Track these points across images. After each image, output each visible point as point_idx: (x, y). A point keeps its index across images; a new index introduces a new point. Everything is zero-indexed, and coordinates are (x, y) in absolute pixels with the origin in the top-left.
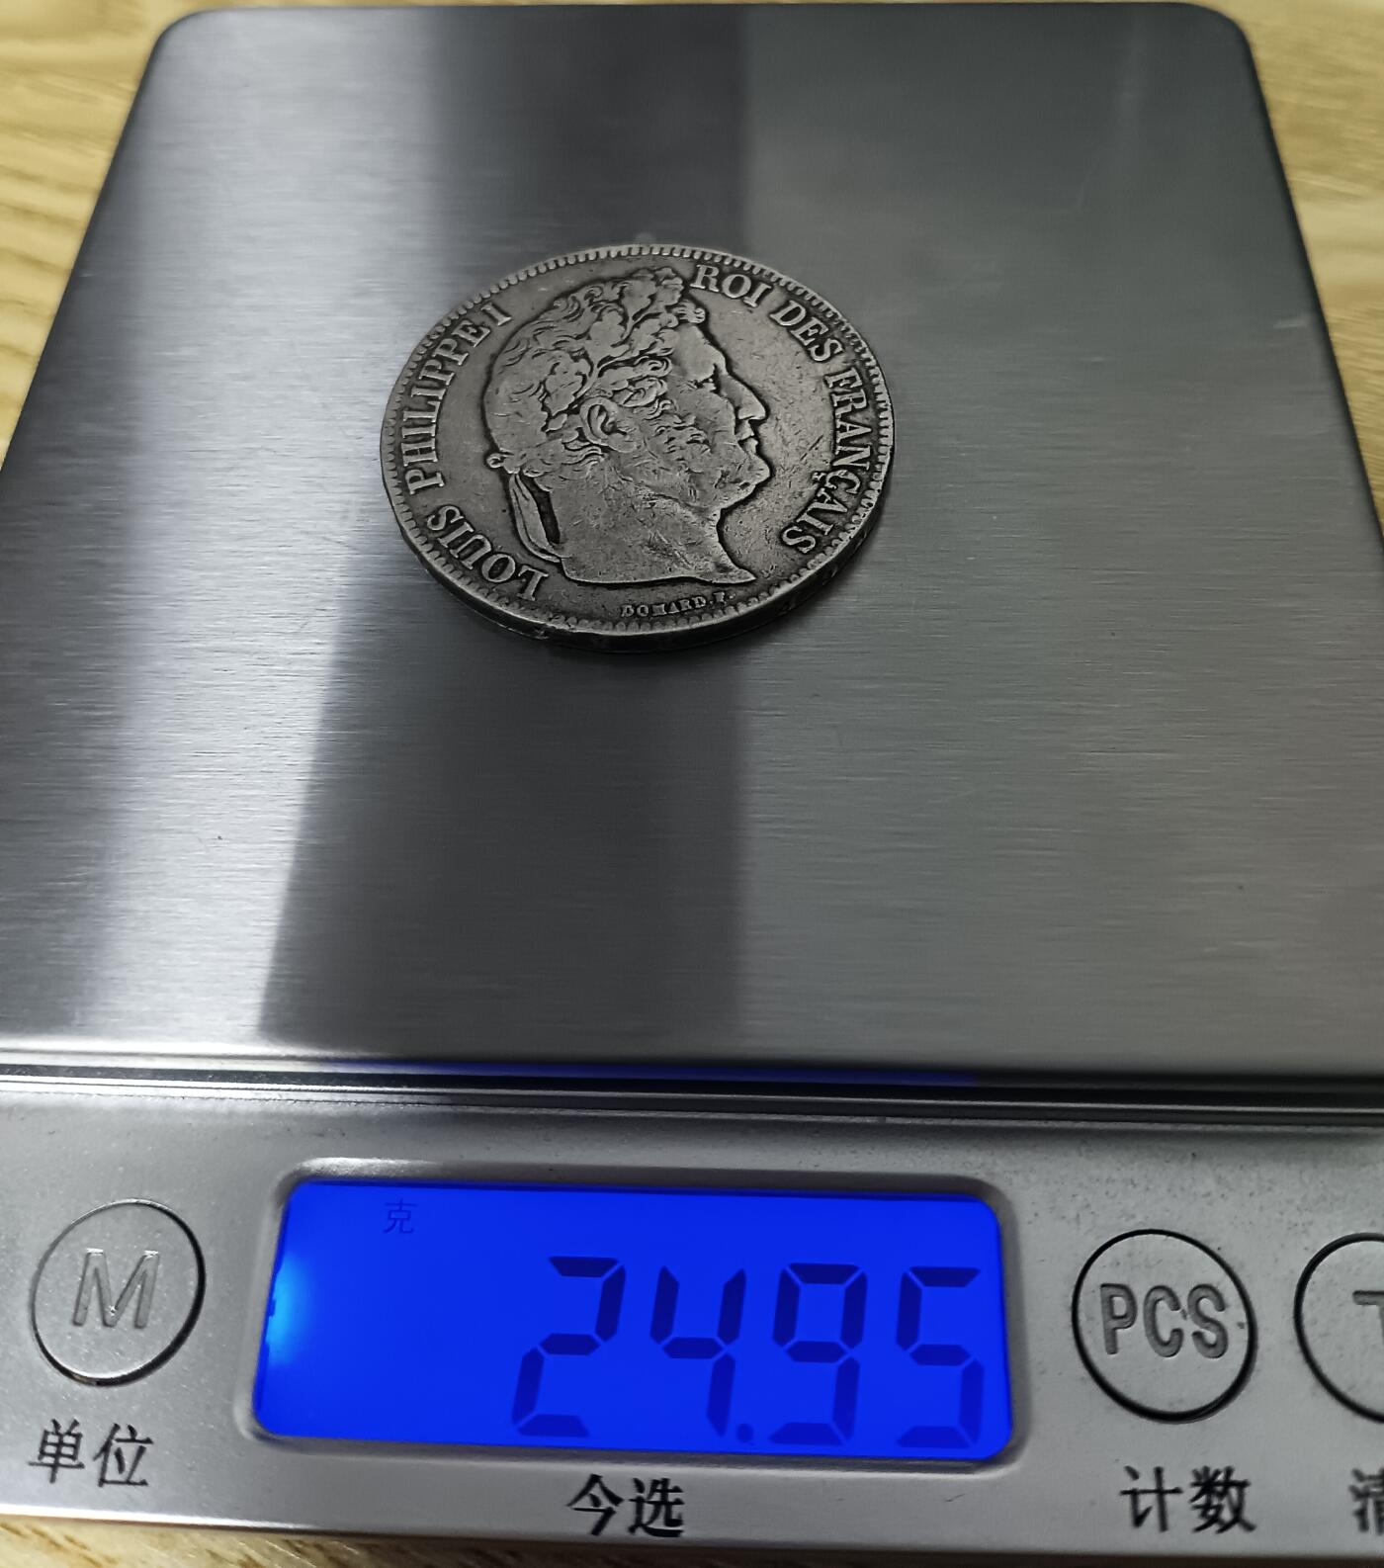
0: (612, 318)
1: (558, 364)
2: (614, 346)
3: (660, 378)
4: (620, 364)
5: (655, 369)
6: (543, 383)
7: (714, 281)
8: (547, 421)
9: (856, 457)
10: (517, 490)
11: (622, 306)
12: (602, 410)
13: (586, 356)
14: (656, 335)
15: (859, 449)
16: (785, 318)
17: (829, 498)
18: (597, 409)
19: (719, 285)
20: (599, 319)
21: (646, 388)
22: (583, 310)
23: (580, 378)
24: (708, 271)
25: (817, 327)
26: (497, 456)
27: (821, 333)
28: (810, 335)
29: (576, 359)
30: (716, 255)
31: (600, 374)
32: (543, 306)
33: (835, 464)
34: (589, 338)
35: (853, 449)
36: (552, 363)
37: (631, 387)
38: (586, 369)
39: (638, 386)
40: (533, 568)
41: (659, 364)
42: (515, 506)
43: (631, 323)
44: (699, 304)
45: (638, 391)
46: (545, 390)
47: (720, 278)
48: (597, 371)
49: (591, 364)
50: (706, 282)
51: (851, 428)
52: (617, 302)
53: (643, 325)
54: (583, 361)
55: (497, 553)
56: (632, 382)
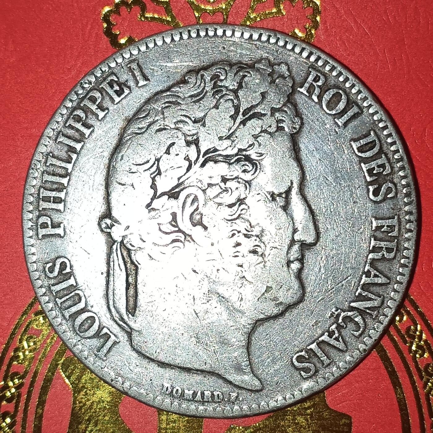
0: (227, 108)
1: (173, 144)
2: (221, 138)
3: (246, 181)
4: (220, 158)
5: (244, 171)
6: (158, 160)
7: (317, 91)
8: (152, 199)
9: (369, 304)
10: (116, 258)
11: (237, 97)
12: (195, 199)
13: (196, 143)
14: (256, 137)
15: (373, 297)
16: (361, 149)
17: (337, 335)
18: (192, 197)
19: (320, 97)
20: (216, 107)
21: (234, 189)
22: (207, 92)
23: (187, 163)
24: (316, 79)
25: (383, 166)
26: (108, 221)
27: (384, 173)
28: (375, 172)
29: (188, 144)
30: (329, 63)
31: (203, 165)
32: (178, 77)
33: (353, 304)
34: (204, 125)
35: (370, 295)
36: (170, 143)
37: (222, 185)
38: (193, 156)
39: (229, 184)
40: (111, 332)
41: (249, 167)
42: (111, 272)
43: (240, 118)
44: (298, 114)
45: (226, 190)
46: (158, 168)
47: (324, 89)
48: (201, 160)
49: (199, 152)
50: (310, 90)
51: (375, 276)
52: (235, 92)
53: (249, 124)
54: (193, 147)
55: (89, 311)
56: (224, 180)
